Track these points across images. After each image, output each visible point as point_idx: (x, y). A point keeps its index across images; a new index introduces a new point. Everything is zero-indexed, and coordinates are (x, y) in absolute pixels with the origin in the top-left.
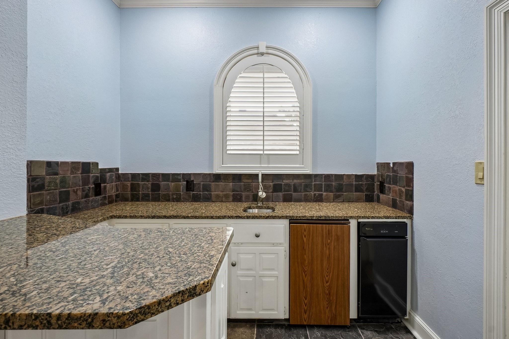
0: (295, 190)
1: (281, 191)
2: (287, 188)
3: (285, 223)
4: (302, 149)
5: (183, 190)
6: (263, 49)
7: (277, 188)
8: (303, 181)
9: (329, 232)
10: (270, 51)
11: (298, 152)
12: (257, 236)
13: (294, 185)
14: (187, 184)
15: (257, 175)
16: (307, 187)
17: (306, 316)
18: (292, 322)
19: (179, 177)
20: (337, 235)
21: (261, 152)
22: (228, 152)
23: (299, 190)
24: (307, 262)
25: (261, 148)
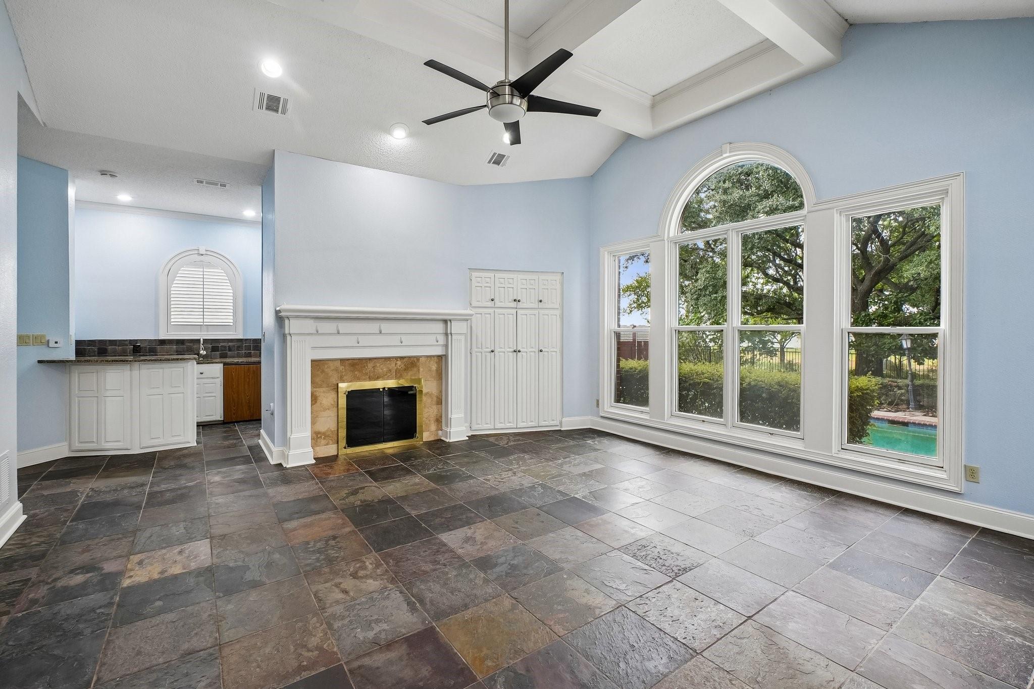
0: (230, 350)
1: (218, 351)
2: (223, 349)
3: (221, 365)
4: (235, 322)
5: (130, 352)
6: (202, 251)
7: (214, 349)
8: (236, 343)
9: (249, 369)
10: (209, 253)
11: (232, 324)
12: (202, 373)
13: (229, 346)
14: (134, 348)
15: (199, 341)
16: (239, 348)
17: (234, 416)
18: (225, 421)
19: (126, 343)
20: (253, 370)
21: (202, 324)
22: (172, 323)
23: (233, 350)
24: (235, 386)
25: (202, 320)
